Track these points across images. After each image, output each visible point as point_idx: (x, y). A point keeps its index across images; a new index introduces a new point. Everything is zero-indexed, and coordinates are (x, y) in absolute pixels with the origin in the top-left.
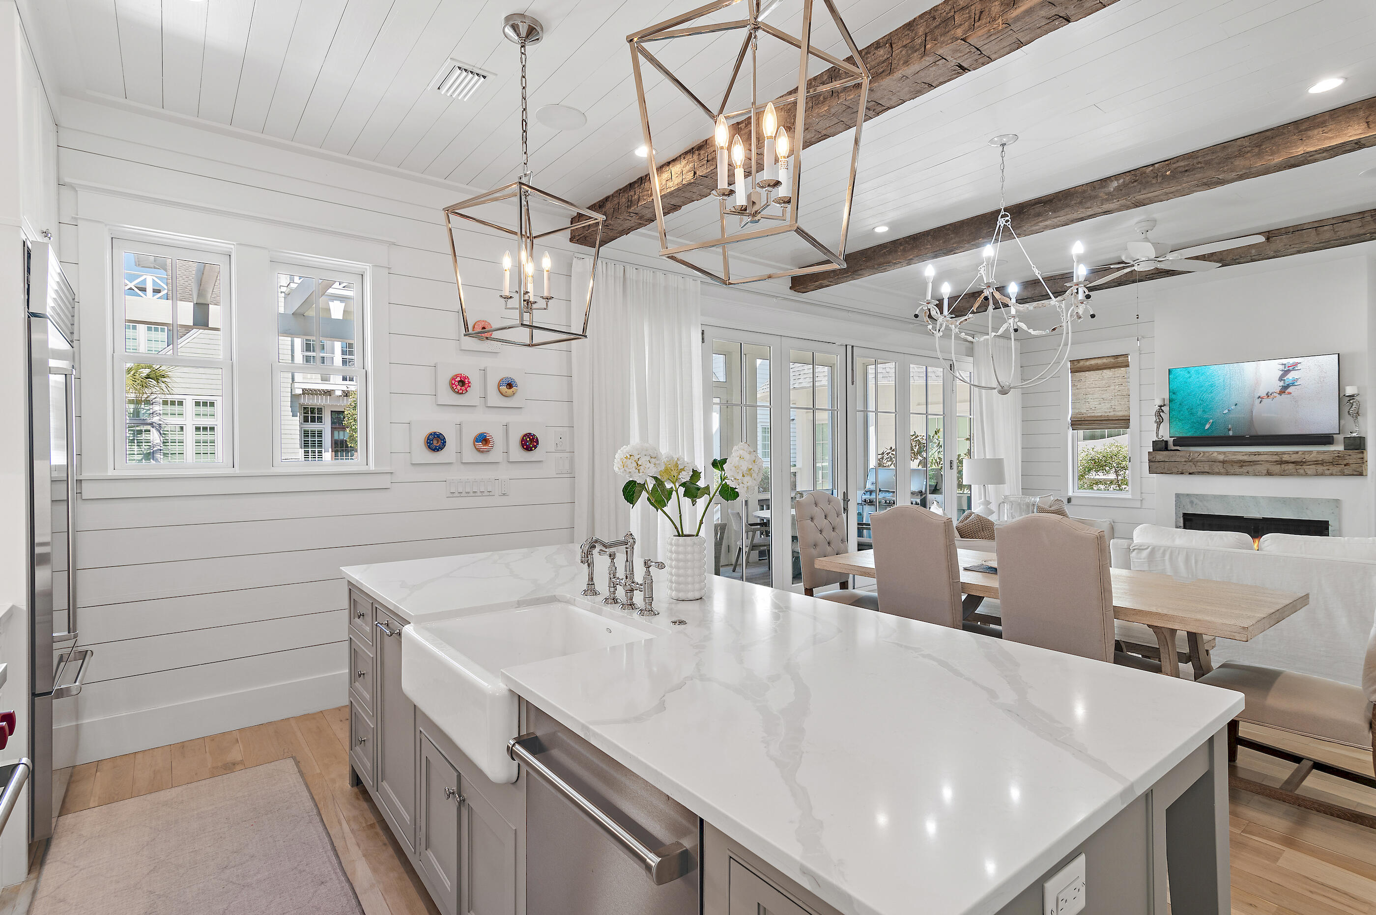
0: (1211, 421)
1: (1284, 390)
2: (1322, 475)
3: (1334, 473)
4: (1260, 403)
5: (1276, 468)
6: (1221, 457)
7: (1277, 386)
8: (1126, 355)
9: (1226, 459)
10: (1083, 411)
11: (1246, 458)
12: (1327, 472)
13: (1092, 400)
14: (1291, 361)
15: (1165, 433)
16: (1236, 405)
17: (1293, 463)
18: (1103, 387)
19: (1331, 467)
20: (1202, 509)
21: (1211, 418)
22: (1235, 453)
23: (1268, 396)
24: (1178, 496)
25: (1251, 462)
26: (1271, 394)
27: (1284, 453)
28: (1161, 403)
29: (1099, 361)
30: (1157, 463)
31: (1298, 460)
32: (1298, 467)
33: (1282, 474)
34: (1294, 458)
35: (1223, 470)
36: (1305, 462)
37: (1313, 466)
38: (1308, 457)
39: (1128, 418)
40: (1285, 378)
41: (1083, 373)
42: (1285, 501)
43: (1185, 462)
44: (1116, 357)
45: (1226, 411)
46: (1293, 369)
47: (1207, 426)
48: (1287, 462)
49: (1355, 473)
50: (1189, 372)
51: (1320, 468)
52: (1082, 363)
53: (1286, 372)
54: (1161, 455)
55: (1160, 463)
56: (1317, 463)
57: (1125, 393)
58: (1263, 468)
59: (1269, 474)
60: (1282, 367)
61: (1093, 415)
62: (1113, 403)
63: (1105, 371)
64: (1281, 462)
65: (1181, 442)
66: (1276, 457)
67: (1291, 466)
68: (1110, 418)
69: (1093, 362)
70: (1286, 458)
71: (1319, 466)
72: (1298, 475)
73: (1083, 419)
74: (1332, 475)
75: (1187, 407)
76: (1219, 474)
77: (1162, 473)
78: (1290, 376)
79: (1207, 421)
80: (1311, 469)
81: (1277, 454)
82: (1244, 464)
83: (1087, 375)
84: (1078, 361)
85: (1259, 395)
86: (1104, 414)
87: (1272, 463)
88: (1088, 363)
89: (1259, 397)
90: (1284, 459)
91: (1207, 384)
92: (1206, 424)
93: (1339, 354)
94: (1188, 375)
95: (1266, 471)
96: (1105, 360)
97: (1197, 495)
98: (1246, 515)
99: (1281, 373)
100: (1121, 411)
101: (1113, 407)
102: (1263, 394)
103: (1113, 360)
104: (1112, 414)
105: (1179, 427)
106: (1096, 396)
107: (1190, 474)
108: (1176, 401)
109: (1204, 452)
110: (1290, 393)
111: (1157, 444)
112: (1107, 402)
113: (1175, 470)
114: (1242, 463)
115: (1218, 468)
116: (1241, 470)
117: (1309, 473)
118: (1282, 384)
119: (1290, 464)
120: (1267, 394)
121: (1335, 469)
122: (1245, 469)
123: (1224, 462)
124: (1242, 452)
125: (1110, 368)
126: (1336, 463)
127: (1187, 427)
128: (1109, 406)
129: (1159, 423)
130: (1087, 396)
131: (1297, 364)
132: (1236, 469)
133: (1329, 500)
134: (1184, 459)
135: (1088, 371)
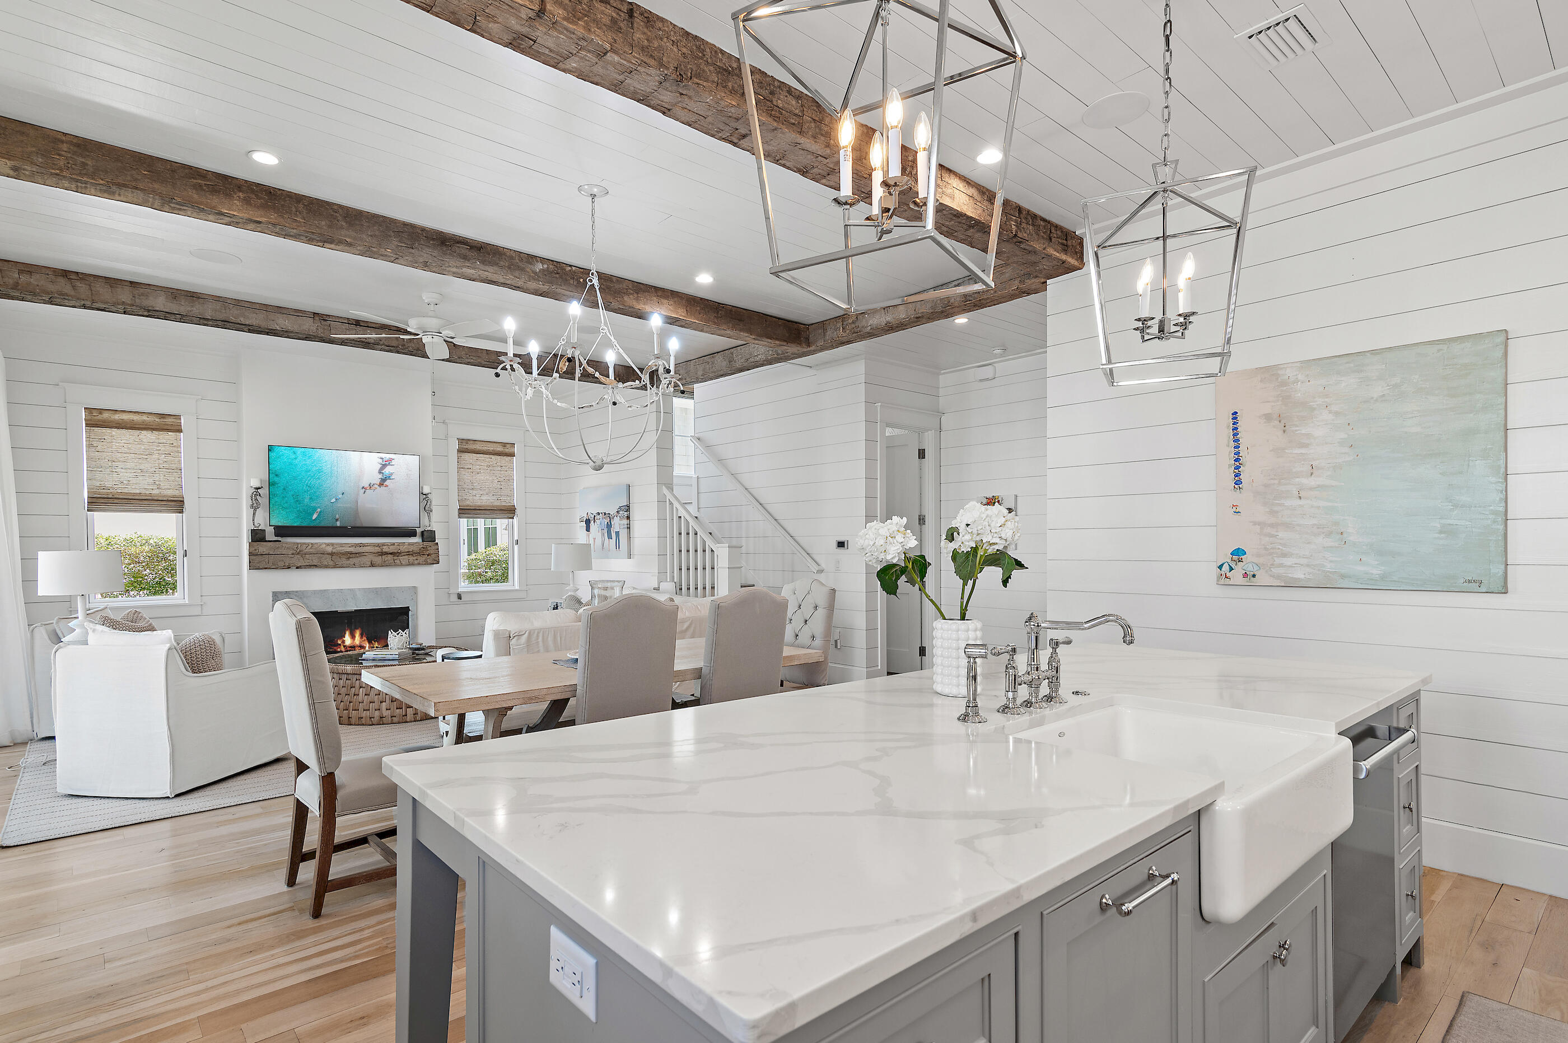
0: (319, 510)
1: (382, 483)
2: (413, 564)
3: (421, 563)
4: (364, 493)
5: (378, 560)
6: (329, 549)
7: (376, 478)
8: (178, 417)
9: (334, 551)
10: (108, 484)
11: (352, 549)
12: (416, 562)
13: (123, 470)
14: (388, 456)
15: (262, 521)
16: (343, 494)
17: (391, 554)
18: (142, 454)
19: (419, 557)
21: (319, 507)
22: (342, 545)
23: (370, 488)
25: (356, 553)
26: (373, 485)
27: (383, 545)
28: (258, 485)
29: (136, 418)
30: (260, 557)
31: (395, 551)
32: (395, 558)
33: (384, 565)
34: (392, 549)
35: (331, 563)
36: (400, 553)
37: (405, 557)
38: (403, 549)
39: (181, 499)
40: (383, 472)
41: (108, 430)
42: (376, 592)
43: (293, 554)
44: (162, 416)
45: (333, 500)
46: (389, 464)
47: (315, 516)
48: (387, 553)
49: (435, 562)
50: (294, 453)
51: (411, 558)
52: (106, 415)
53: (384, 466)
54: (262, 548)
55: (264, 556)
56: (409, 553)
57: (174, 466)
58: (366, 560)
59: (372, 565)
60: (381, 461)
61: (126, 491)
62: (157, 477)
63: (144, 432)
64: (382, 554)
65: (282, 531)
66: (378, 548)
67: (390, 557)
68: (156, 498)
69: (125, 417)
70: (385, 549)
71: (411, 556)
72: (396, 565)
73: (110, 496)
74: (419, 564)
75: (292, 493)
76: (327, 567)
77: (266, 568)
78: (388, 470)
79: (314, 509)
80: (404, 559)
81: (378, 545)
82: (351, 556)
83: (114, 433)
84: (101, 411)
85: (363, 485)
86: (143, 491)
87: (374, 554)
88: (117, 417)
89: (363, 488)
90: (384, 550)
91: (314, 469)
92: (313, 514)
93: (419, 456)
94: (293, 456)
95: (370, 563)
96: (145, 418)
97: (297, 592)
98: (340, 609)
99: (380, 465)
100: (170, 489)
101: (157, 483)
102: (366, 485)
103: (157, 420)
104: (156, 492)
105: (280, 515)
106: (129, 465)
107: (297, 568)
108: (279, 485)
109: (312, 544)
110: (387, 486)
111: (256, 534)
112: (148, 475)
113: (281, 564)
114: (349, 555)
115: (327, 560)
116: (348, 562)
117: (403, 563)
118: (380, 476)
119: (389, 555)
120: (370, 485)
121: (421, 559)
122: (352, 561)
123: (332, 554)
124: (348, 544)
125: (153, 429)
126: (422, 553)
127: (292, 516)
128: (151, 481)
129: (255, 507)
130: (114, 463)
131: (391, 460)
132: (344, 561)
133: (409, 588)
134: (291, 552)
135: (116, 428)
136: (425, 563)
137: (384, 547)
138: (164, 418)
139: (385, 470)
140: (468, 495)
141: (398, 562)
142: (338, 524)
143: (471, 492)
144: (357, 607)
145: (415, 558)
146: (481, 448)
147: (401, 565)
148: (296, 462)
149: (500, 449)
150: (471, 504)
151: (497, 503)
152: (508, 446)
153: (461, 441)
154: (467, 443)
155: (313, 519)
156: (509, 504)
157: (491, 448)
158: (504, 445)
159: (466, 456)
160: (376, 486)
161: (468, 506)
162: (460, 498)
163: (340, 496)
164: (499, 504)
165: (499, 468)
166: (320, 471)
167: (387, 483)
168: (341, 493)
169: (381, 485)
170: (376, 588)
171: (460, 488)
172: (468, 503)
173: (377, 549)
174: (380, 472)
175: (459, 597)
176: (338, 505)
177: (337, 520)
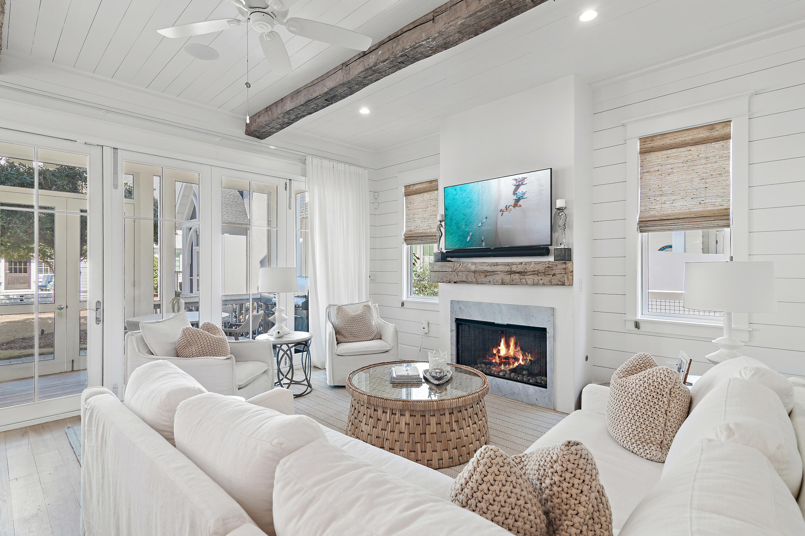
0: (471, 233)
2: (538, 285)
5: (507, 278)
6: (473, 268)
7: (511, 199)
9: (477, 269)
12: (541, 282)
13: (417, 220)
14: (521, 176)
16: (486, 218)
17: (518, 273)
18: (424, 208)
19: (543, 278)
20: (466, 315)
22: (482, 264)
23: (507, 209)
24: (452, 302)
25: (492, 272)
26: (508, 207)
27: (513, 264)
28: (441, 219)
29: (421, 186)
31: (522, 270)
32: (522, 277)
33: (512, 283)
34: (520, 268)
35: (474, 280)
36: (526, 272)
37: (531, 277)
38: (530, 268)
40: (517, 192)
43: (451, 271)
45: (480, 224)
46: (522, 184)
48: (515, 272)
49: (559, 283)
51: (536, 278)
53: (518, 187)
54: (438, 266)
56: (534, 273)
58: (498, 278)
59: (503, 283)
60: (514, 182)
61: (418, 231)
62: (430, 221)
63: (425, 194)
64: (511, 273)
65: (450, 253)
67: (517, 276)
70: (514, 268)
71: (536, 276)
72: (522, 284)
73: (411, 236)
74: (544, 284)
76: (471, 283)
80: (530, 279)
81: (508, 264)
82: (488, 274)
83: (414, 198)
85: (501, 208)
87: (505, 273)
88: (415, 188)
89: (501, 210)
90: (513, 269)
91: (468, 200)
92: (467, 237)
93: (551, 169)
94: (455, 193)
96: (424, 185)
97: (464, 302)
98: (495, 321)
99: (514, 187)
102: (503, 208)
103: (429, 185)
105: (450, 240)
106: (420, 216)
107: (455, 283)
109: (463, 263)
110: (520, 206)
112: (426, 220)
114: (486, 273)
116: (485, 279)
117: (529, 282)
118: (515, 197)
119: (517, 274)
120: (506, 207)
121: (546, 279)
122: (490, 278)
123: (475, 272)
124: (486, 263)
126: (547, 273)
127: (456, 240)
128: (427, 224)
129: (440, 236)
130: (414, 216)
131: (524, 179)
132: (482, 278)
133: (547, 309)
134: (451, 269)
135: (414, 194)
136: (549, 283)
137: (514, 266)
138: (431, 183)
139: (518, 191)
140: (654, 204)
141: (524, 281)
143: (658, 199)
145: (540, 278)
146: (672, 141)
147: (527, 284)
148: (457, 197)
149: (704, 134)
150: (657, 214)
151: (699, 209)
152: (718, 127)
153: (643, 140)
154: (652, 141)
155: (468, 241)
156: (720, 207)
157: (688, 137)
158: (711, 127)
159: (654, 157)
160: (511, 207)
161: (652, 216)
162: (643, 208)
163: (484, 220)
164: (700, 209)
165: (704, 161)
166: (471, 201)
167: (520, 203)
168: (485, 218)
169: (515, 205)
171: (644, 197)
172: (653, 213)
173: (507, 268)
174: (514, 193)
175: (637, 325)
176: (484, 228)
177: (483, 241)
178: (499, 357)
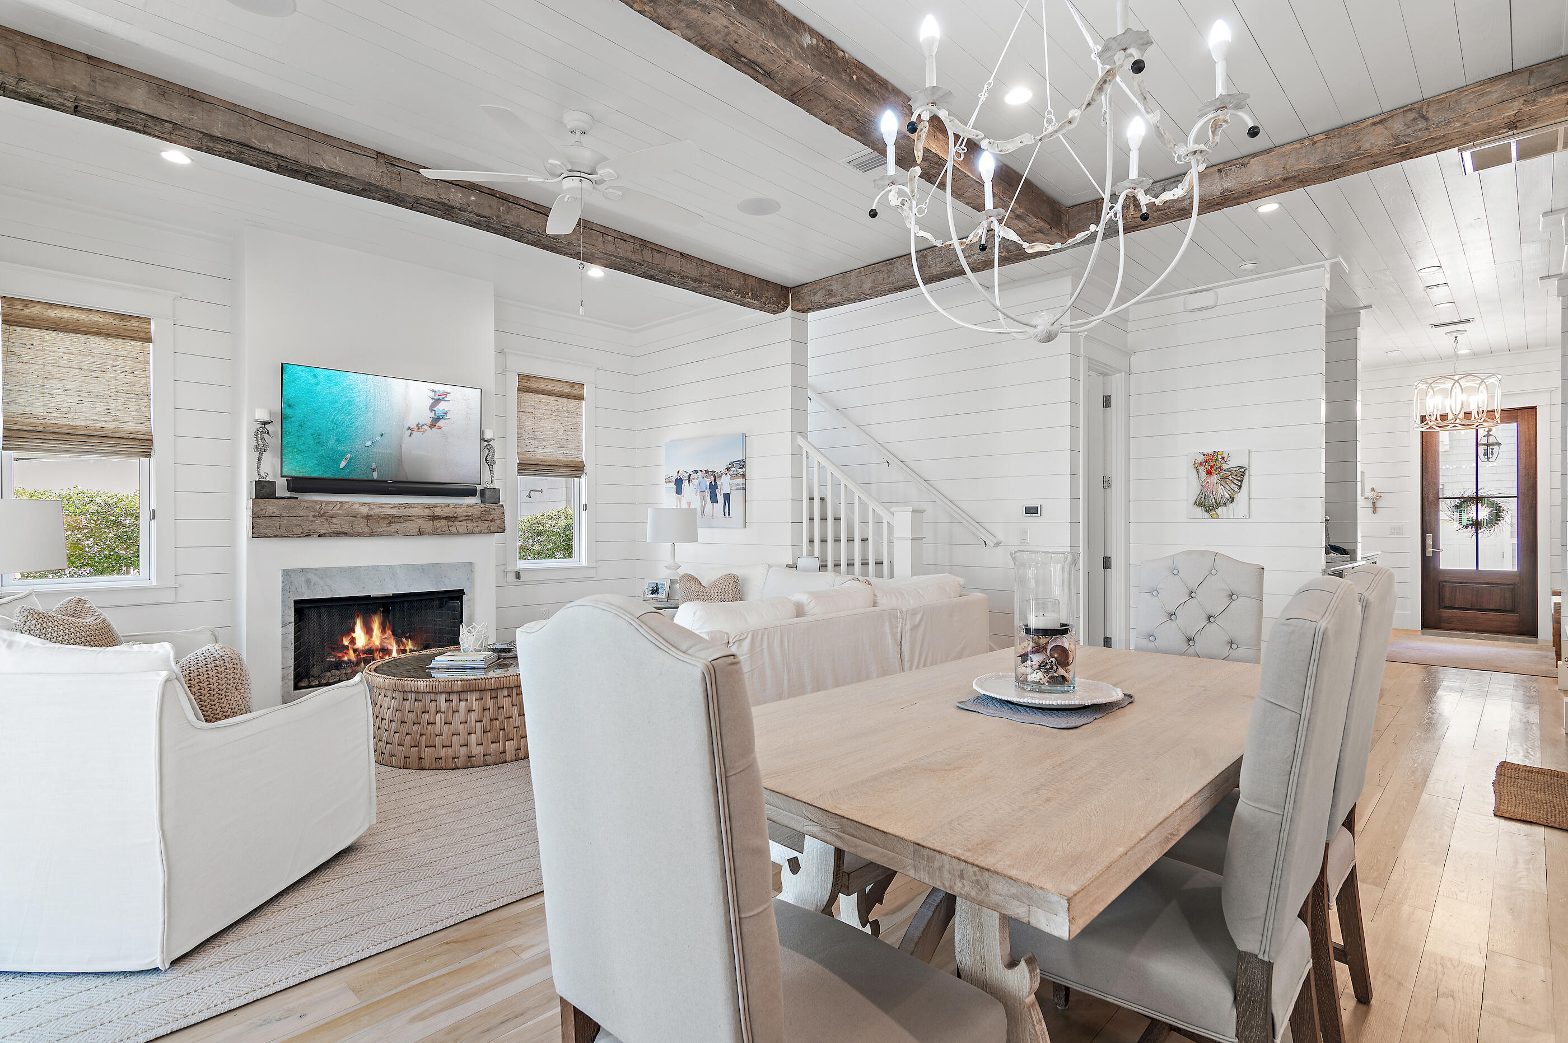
0: (349, 456)
1: (435, 422)
2: (472, 533)
3: (483, 531)
4: (410, 435)
5: (429, 526)
6: (364, 510)
7: (427, 417)
8: (147, 321)
9: (370, 513)
10: (37, 411)
11: (394, 512)
12: (477, 530)
13: (61, 392)
14: (441, 388)
15: (270, 469)
16: (382, 435)
17: (445, 518)
18: (90, 370)
19: (480, 524)
20: (323, 590)
21: (349, 452)
22: (381, 506)
23: (419, 429)
24: (286, 573)
25: (400, 517)
26: (422, 426)
27: (435, 506)
28: (266, 418)
29: (82, 317)
30: (268, 519)
31: (451, 515)
32: (450, 524)
33: (434, 533)
34: (446, 512)
35: (366, 530)
36: (456, 518)
37: (464, 523)
38: (460, 512)
39: (149, 437)
40: (435, 409)
41: (39, 333)
42: (423, 569)
43: (314, 516)
44: (123, 317)
45: (369, 443)
46: (443, 400)
47: (343, 464)
48: (439, 518)
49: (499, 530)
50: (315, 376)
51: (471, 525)
52: (35, 310)
53: (437, 402)
54: (271, 507)
55: (274, 518)
56: (468, 518)
57: (139, 390)
58: (413, 526)
59: (421, 533)
60: (432, 394)
61: (65, 422)
62: (112, 404)
63: (94, 339)
64: (434, 518)
65: (299, 485)
66: (427, 510)
67: (443, 522)
68: (110, 434)
69: (67, 314)
70: (438, 512)
71: (470, 522)
72: (450, 534)
73: (39, 429)
74: (480, 532)
75: (312, 431)
76: (360, 535)
77: (275, 536)
78: (442, 407)
79: (343, 455)
80: (462, 526)
81: (429, 507)
82: (393, 521)
83: (47, 337)
84: (27, 303)
85: (408, 425)
86: (92, 424)
87: (423, 519)
88: (52, 313)
89: (409, 428)
90: (436, 514)
91: (343, 399)
92: (341, 461)
93: (481, 389)
94: (314, 381)
95: (418, 530)
96: (96, 318)
97: (316, 569)
98: (373, 593)
99: (432, 401)
100: (132, 423)
101: (113, 413)
102: (414, 426)
103: (115, 322)
104: (111, 425)
106: (70, 385)
107: (320, 536)
108: (293, 419)
109: (341, 503)
110: (440, 428)
111: (263, 487)
112: (98, 400)
113: (298, 530)
114: (390, 519)
115: (361, 526)
116: (389, 529)
117: (460, 531)
118: (432, 415)
119: (443, 520)
120: (417, 426)
121: (484, 526)
122: (394, 527)
123: (368, 517)
124: (390, 504)
125: (108, 335)
126: (484, 518)
128: (103, 409)
129: (260, 450)
130: (46, 381)
131: (446, 394)
132: (384, 528)
133: (465, 564)
134: (313, 513)
135: (51, 329)
136: (487, 531)
137: (437, 509)
138: (125, 320)
139: (437, 407)
140: (529, 447)
141: (453, 529)
142: (375, 476)
143: (532, 442)
144: (397, 590)
145: (474, 525)
146: (545, 388)
147: (458, 533)
148: (318, 388)
149: (567, 389)
150: (533, 458)
151: (563, 458)
152: (577, 387)
153: (522, 377)
154: (529, 380)
155: (341, 466)
156: (577, 460)
157: (556, 388)
158: (572, 385)
159: (528, 397)
160: (425, 427)
161: (529, 460)
162: (519, 449)
163: (378, 438)
164: (564, 459)
165: (566, 414)
166: (350, 403)
167: (440, 423)
168: (380, 434)
169: (432, 425)
170: (422, 565)
171: (520, 437)
172: (529, 456)
173: (427, 512)
174: (431, 410)
175: (518, 576)
176: (375, 450)
177: (373, 470)
178: (355, 651)
